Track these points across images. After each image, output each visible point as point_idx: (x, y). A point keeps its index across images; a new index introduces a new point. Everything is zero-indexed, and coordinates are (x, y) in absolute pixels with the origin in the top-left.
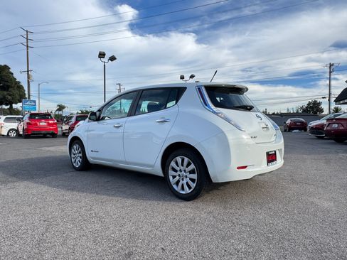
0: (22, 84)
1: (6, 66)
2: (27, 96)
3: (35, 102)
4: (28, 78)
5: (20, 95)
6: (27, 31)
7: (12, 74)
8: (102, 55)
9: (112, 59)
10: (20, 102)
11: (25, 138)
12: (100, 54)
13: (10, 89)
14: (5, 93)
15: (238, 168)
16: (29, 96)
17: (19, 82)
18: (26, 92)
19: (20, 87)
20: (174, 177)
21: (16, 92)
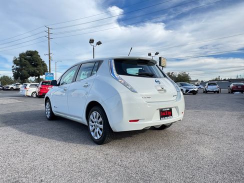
0: (45, 63)
1: (35, 51)
2: (48, 70)
3: (53, 74)
4: (49, 58)
5: (44, 70)
6: (49, 28)
7: (40, 56)
8: (92, 41)
9: (99, 43)
10: (44, 74)
11: (39, 98)
12: (90, 41)
13: (38, 66)
14: (35, 68)
15: (130, 121)
16: (50, 70)
17: (44, 61)
18: (48, 68)
19: (44, 65)
20: (92, 126)
21: (42, 68)
